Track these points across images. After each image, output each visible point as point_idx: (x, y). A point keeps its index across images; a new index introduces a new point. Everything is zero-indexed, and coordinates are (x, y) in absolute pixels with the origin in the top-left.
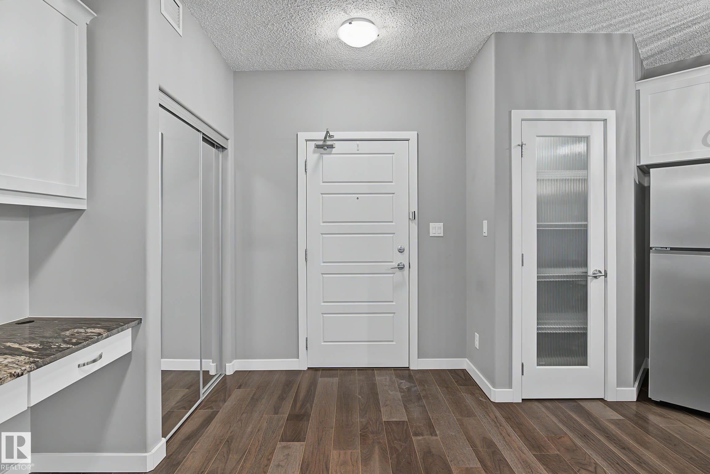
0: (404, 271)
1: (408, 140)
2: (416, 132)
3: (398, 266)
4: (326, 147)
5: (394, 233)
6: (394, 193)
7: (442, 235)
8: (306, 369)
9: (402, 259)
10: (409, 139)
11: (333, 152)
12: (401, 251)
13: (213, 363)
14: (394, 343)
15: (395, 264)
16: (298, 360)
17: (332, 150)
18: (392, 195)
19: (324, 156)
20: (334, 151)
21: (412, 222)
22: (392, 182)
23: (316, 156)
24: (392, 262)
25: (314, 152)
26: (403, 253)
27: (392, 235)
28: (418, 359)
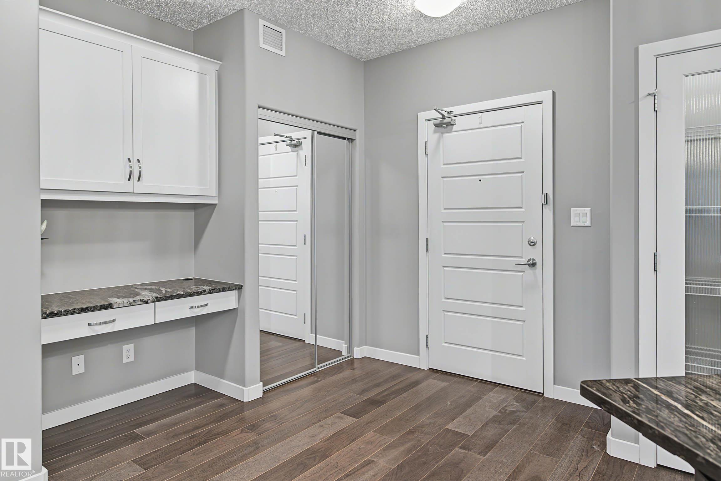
0: (536, 269)
1: (541, 103)
2: (551, 91)
3: (528, 262)
4: (445, 125)
5: (524, 222)
6: (523, 172)
7: (588, 224)
8: (426, 368)
9: (534, 254)
10: (542, 101)
11: (453, 130)
12: (532, 244)
13: (345, 344)
14: (524, 359)
15: (524, 260)
16: (418, 357)
17: (452, 129)
18: (520, 175)
19: (445, 135)
20: (455, 128)
21: (546, 208)
22: (521, 158)
23: (437, 135)
24: (521, 257)
25: (435, 132)
26: (535, 246)
27: (521, 224)
28: (555, 386)
